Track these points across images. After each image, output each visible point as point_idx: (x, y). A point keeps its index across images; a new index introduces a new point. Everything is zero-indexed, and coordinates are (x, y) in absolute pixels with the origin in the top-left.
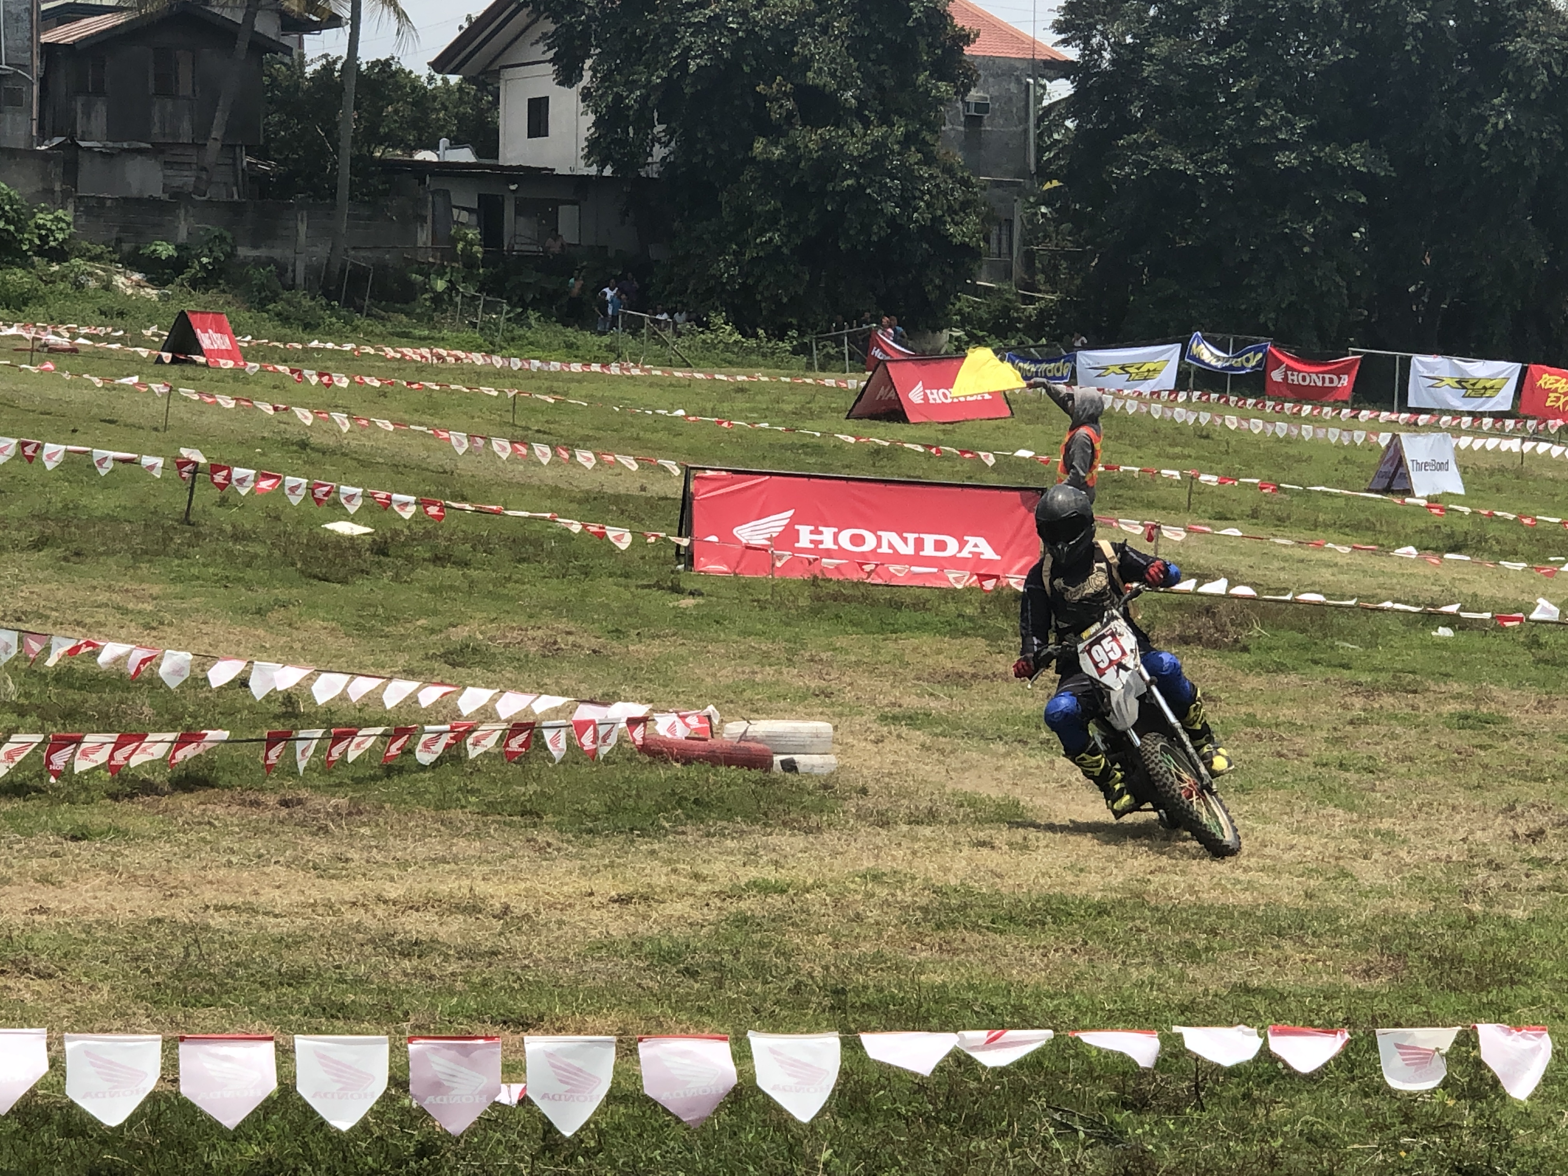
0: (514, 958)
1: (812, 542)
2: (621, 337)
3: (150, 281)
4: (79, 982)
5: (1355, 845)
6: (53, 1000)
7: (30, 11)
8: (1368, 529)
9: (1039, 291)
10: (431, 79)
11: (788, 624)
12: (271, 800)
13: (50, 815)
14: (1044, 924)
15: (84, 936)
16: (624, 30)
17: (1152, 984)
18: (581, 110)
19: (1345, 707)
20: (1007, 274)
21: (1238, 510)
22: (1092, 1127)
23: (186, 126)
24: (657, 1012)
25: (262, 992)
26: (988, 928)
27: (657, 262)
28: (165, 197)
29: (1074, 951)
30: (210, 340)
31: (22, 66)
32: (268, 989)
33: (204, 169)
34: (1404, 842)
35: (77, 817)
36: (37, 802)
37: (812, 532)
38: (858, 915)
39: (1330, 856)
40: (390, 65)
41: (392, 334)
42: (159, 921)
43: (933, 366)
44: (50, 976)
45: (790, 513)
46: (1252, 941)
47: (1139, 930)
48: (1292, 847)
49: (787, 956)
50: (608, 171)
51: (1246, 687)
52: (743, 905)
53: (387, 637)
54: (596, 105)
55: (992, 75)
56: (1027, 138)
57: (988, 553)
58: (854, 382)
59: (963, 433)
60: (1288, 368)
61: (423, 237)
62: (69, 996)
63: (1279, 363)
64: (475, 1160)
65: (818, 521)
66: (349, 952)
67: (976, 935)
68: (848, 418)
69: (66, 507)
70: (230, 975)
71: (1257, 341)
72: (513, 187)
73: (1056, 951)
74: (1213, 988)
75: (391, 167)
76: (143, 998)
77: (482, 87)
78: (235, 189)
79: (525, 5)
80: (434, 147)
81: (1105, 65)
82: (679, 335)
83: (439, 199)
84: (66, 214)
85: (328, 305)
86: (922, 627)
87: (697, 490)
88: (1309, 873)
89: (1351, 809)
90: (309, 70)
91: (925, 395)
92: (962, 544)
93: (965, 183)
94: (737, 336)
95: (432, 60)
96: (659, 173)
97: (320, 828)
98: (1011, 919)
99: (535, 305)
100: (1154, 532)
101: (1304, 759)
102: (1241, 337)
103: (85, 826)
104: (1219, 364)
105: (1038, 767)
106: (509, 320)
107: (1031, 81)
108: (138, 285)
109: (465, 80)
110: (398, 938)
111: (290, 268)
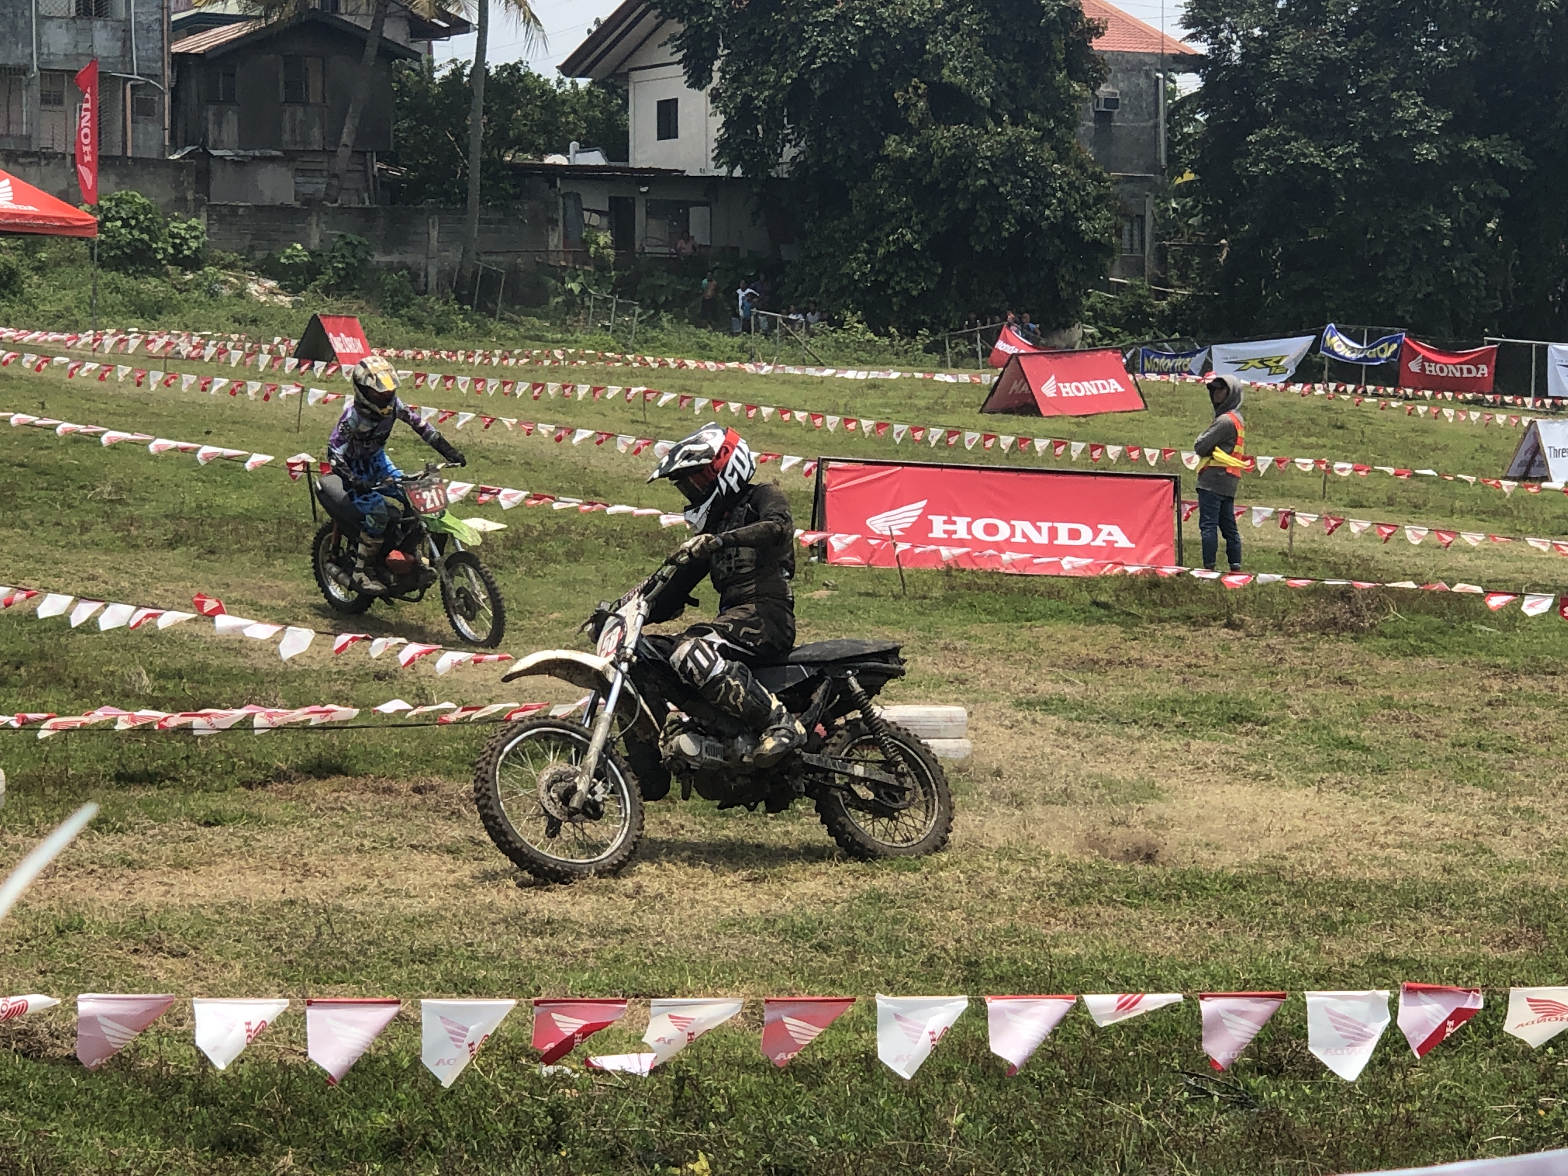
0: (647, 935)
1: (945, 532)
2: (755, 340)
3: (283, 288)
4: (212, 961)
5: (1493, 822)
6: (186, 978)
7: (161, 22)
8: (1504, 515)
9: (1172, 287)
10: (560, 82)
11: (921, 614)
12: (404, 787)
13: (184, 802)
14: (1179, 898)
15: (217, 916)
16: (752, 31)
17: (1288, 954)
18: (710, 111)
19: (1483, 689)
20: (1139, 270)
21: (1373, 497)
22: (1227, 1092)
23: (316, 133)
24: (789, 984)
25: (394, 969)
26: (1122, 903)
27: (789, 262)
28: (297, 204)
29: (1210, 924)
30: (341, 344)
31: (154, 77)
32: (400, 966)
33: (336, 176)
34: (1543, 817)
35: (210, 803)
36: (171, 790)
37: (945, 522)
38: (992, 892)
39: (1468, 832)
40: (519, 70)
41: (526, 338)
42: (292, 902)
43: (1065, 359)
44: (184, 955)
45: (923, 503)
46: (1391, 914)
47: (1275, 904)
48: (1430, 825)
49: (921, 931)
50: (738, 172)
51: (1383, 671)
52: (876, 883)
53: (521, 630)
54: (725, 106)
55: (1121, 71)
56: (1157, 133)
57: (1122, 541)
58: (988, 378)
59: (1097, 426)
60: (1425, 359)
61: (555, 240)
62: (202, 974)
63: (1416, 354)
64: (605, 1126)
65: (951, 510)
66: (482, 931)
67: (1110, 910)
68: (981, 412)
69: (199, 507)
70: (363, 952)
71: (1391, 332)
72: (644, 189)
73: (1191, 924)
74: (1347, 958)
75: (520, 171)
76: (275, 975)
77: (612, 90)
78: (366, 195)
79: (654, 6)
80: (565, 151)
81: (1235, 58)
82: (813, 335)
83: (570, 203)
84: (199, 223)
85: (461, 309)
86: (1058, 614)
87: (829, 482)
88: (1447, 849)
89: (1491, 787)
90: (438, 76)
91: (1058, 388)
92: (1096, 533)
93: (1097, 178)
94: (870, 335)
95: (560, 63)
96: (788, 172)
97: (453, 813)
98: (1147, 894)
99: (667, 307)
100: (1288, 520)
101: (1443, 740)
102: (1375, 328)
103: (218, 812)
104: (1354, 356)
105: (1174, 750)
106: (641, 322)
107: (1160, 75)
108: (271, 292)
109: (593, 83)
110: (530, 916)
111: (422, 274)
